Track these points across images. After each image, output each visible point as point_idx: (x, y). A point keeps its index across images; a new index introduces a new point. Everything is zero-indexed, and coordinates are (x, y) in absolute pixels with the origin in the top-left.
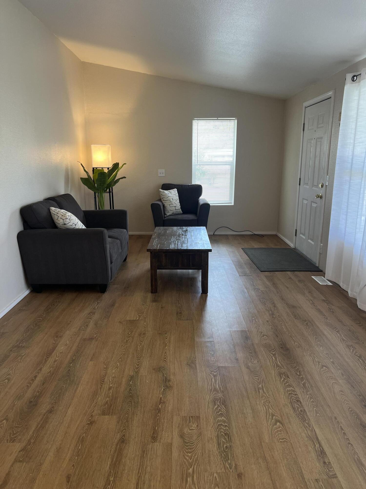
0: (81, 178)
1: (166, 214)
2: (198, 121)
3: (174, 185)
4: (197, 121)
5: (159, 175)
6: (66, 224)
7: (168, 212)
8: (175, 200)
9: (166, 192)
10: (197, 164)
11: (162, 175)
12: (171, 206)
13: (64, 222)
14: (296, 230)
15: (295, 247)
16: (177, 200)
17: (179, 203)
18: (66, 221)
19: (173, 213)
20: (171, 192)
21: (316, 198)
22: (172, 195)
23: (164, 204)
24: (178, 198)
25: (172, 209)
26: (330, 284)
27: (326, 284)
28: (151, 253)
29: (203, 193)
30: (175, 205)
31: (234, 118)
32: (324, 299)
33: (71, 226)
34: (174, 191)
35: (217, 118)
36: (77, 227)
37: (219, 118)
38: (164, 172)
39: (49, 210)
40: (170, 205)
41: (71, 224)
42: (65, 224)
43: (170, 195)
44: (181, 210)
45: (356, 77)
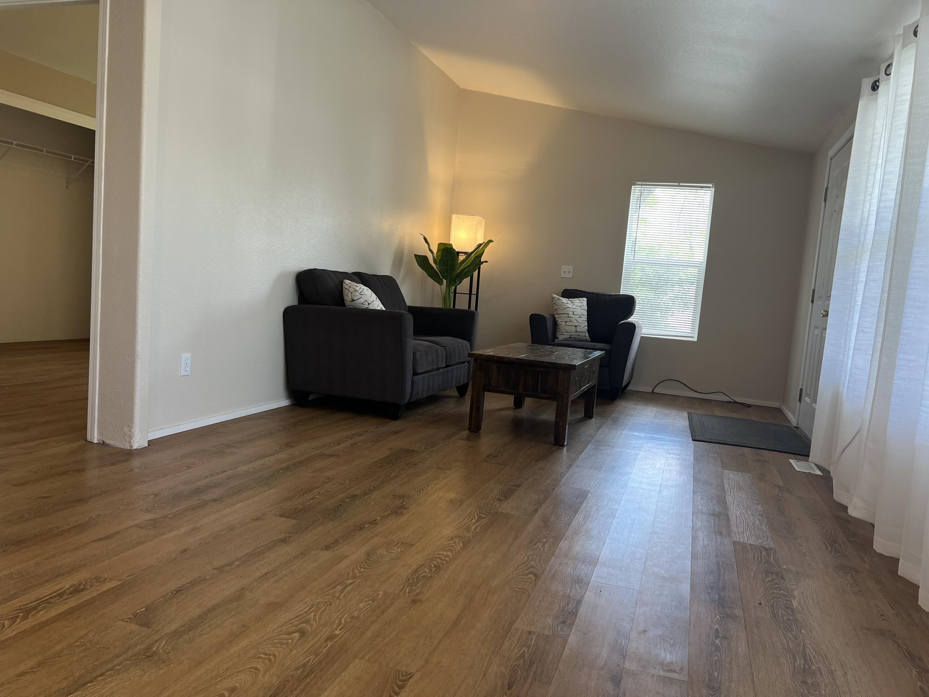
0: (415, 255)
1: (557, 338)
2: (643, 186)
3: (585, 292)
4: (641, 186)
5: (563, 275)
6: (355, 300)
7: (561, 333)
8: (579, 316)
9: (564, 300)
10: (633, 261)
11: (567, 275)
12: (567, 324)
13: (352, 297)
14: (801, 390)
15: (798, 424)
16: (581, 316)
17: (586, 322)
18: (355, 296)
19: (570, 338)
20: (573, 301)
21: (823, 317)
22: (574, 307)
23: (558, 319)
24: (585, 313)
25: (567, 328)
26: (819, 473)
27: (808, 472)
28: (476, 360)
29: (635, 311)
30: (576, 323)
31: (711, 185)
32: (781, 484)
33: (362, 304)
34: (580, 300)
35: (677, 184)
36: (371, 307)
37: (681, 184)
38: (571, 270)
39: (342, 283)
40: (566, 322)
41: (362, 300)
42: (353, 300)
43: (570, 305)
44: (587, 335)
45: (878, 83)
